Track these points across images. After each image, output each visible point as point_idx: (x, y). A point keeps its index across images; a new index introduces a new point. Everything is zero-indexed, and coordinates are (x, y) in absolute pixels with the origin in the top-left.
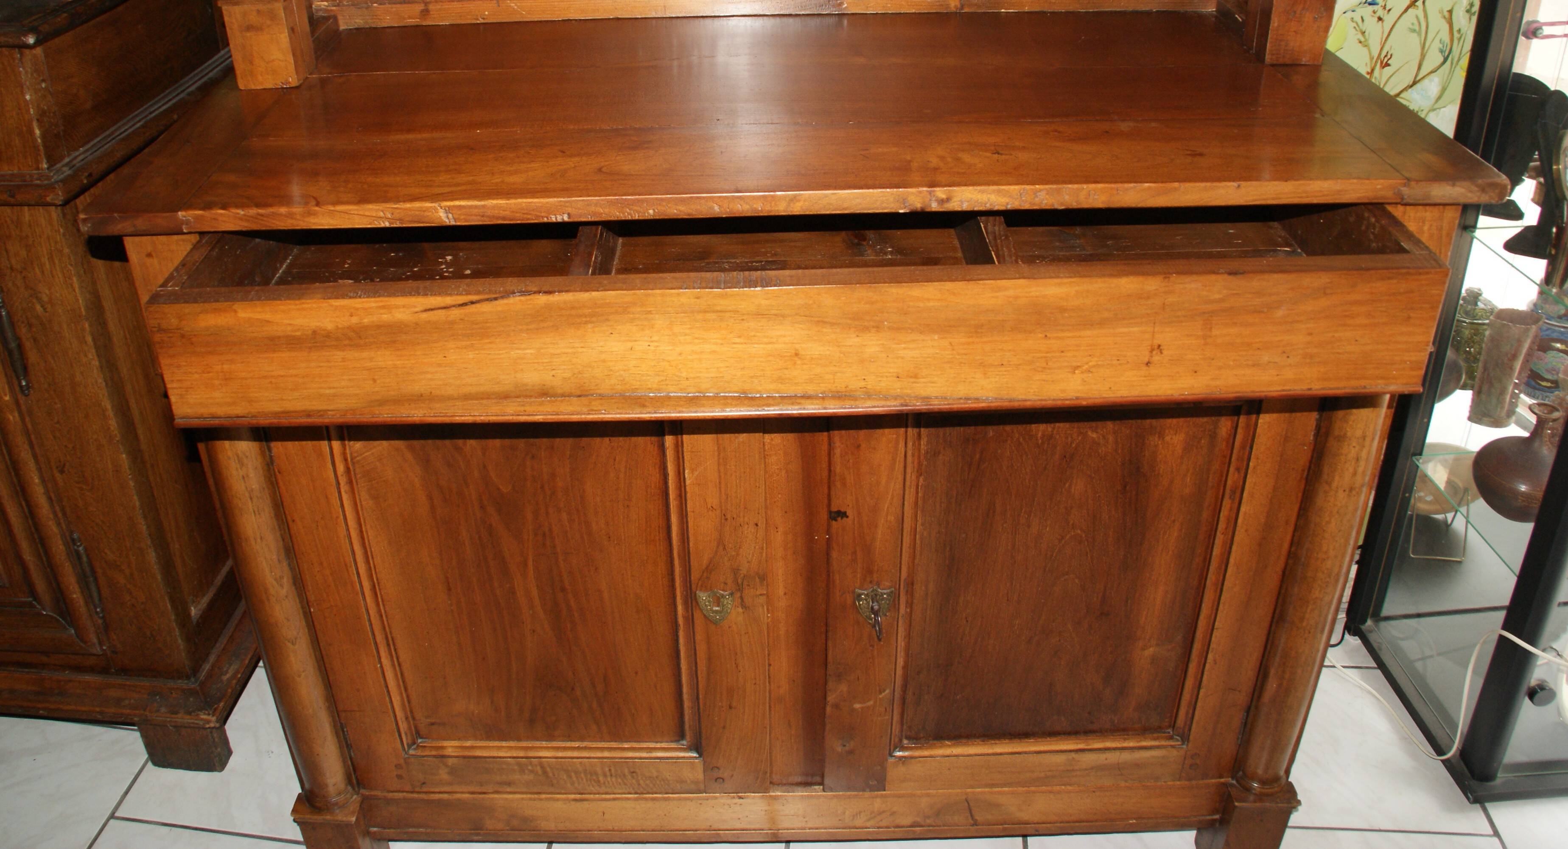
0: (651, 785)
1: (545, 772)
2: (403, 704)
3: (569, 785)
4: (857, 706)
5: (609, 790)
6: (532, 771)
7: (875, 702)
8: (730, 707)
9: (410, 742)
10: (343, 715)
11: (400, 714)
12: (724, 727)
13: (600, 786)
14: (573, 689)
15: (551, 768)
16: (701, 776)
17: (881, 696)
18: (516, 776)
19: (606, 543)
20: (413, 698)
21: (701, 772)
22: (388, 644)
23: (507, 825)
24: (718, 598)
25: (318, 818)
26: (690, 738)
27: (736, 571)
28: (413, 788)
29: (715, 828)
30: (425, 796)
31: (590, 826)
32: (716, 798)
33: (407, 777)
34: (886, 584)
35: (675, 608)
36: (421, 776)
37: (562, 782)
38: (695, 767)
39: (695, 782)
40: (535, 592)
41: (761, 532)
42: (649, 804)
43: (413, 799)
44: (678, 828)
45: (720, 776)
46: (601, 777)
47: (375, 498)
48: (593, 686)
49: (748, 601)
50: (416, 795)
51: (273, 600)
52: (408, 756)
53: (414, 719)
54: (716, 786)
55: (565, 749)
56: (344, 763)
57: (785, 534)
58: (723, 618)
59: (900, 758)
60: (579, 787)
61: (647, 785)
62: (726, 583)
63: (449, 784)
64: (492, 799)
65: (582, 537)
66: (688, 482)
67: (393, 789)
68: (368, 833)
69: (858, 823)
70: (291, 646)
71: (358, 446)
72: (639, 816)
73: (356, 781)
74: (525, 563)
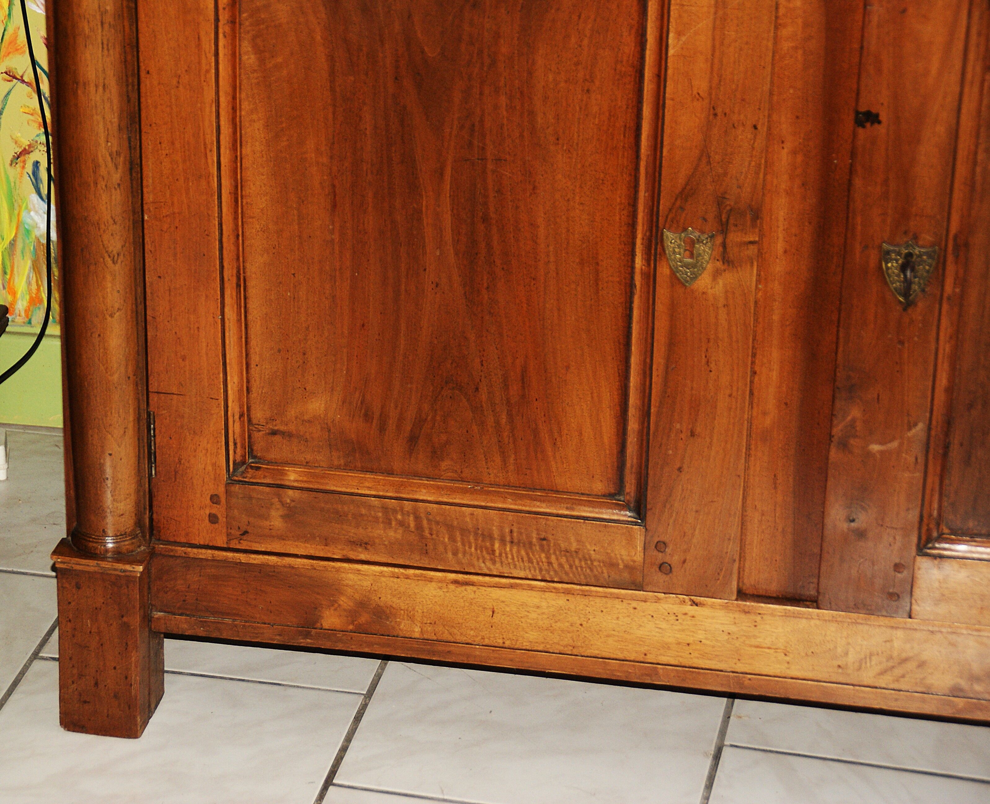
0: (567, 567)
1: (419, 527)
2: (240, 391)
3: (450, 555)
4: (875, 448)
5: (506, 571)
6: (401, 524)
7: (901, 444)
8: (693, 434)
9: (239, 459)
10: (154, 398)
11: (234, 407)
12: (680, 469)
13: (494, 563)
14: (477, 389)
15: (429, 520)
16: (639, 557)
17: (910, 434)
18: (378, 531)
19: (552, 148)
20: (256, 385)
21: (640, 548)
22: (238, 286)
23: (352, 623)
24: (692, 243)
25: (90, 565)
26: (630, 487)
27: (720, 200)
28: (229, 541)
29: (650, 658)
30: (243, 558)
31: (470, 635)
32: (658, 600)
33: (222, 519)
34: (927, 238)
35: (633, 261)
36: (244, 519)
37: (441, 548)
38: (630, 539)
39: (630, 568)
40: (447, 220)
41: (760, 143)
42: (561, 601)
43: (225, 561)
44: (596, 652)
45: (667, 559)
46: (497, 545)
47: (258, 50)
48: (506, 387)
49: (733, 252)
50: (230, 555)
51: (102, 184)
52: (231, 482)
53: (250, 420)
54: (660, 578)
55: (453, 491)
56: (139, 483)
57: (794, 152)
58: (695, 277)
59: (935, 557)
60: (465, 561)
61: (561, 565)
62: (705, 220)
63: (282, 538)
64: (338, 570)
65: (522, 136)
66: (671, 52)
67: (199, 541)
68: (148, 619)
69: (867, 675)
70: (110, 264)
72: (544, 623)
73: (149, 522)
74: (441, 171)
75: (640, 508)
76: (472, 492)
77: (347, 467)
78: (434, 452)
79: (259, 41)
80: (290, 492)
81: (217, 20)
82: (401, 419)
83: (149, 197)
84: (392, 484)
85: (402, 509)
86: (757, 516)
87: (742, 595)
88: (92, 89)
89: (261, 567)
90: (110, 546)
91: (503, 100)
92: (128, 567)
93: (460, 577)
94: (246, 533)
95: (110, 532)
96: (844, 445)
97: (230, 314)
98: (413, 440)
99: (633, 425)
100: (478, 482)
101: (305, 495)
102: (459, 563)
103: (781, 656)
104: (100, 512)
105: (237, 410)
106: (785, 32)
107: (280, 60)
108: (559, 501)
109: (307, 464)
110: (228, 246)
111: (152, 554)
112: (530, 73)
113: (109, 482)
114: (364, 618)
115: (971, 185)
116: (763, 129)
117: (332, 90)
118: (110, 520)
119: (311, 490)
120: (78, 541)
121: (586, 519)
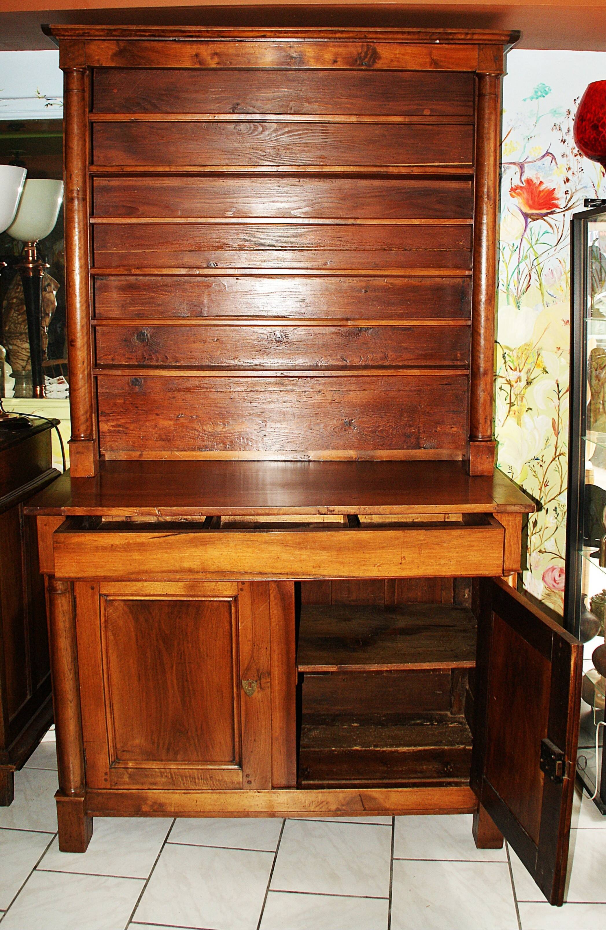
0: (219, 785)
1: (172, 777)
2: (113, 739)
3: (182, 785)
5: (200, 788)
6: (166, 776)
8: (255, 741)
9: (113, 760)
10: (85, 744)
11: (111, 744)
12: (252, 752)
13: (196, 785)
14: (187, 732)
15: (175, 775)
16: (241, 780)
18: (159, 779)
19: (206, 658)
20: (117, 736)
21: (241, 777)
22: (110, 706)
23: (152, 809)
24: (251, 684)
25: (67, 799)
26: (237, 758)
27: (258, 670)
28: (111, 786)
29: (247, 810)
30: (116, 791)
31: (190, 809)
32: (248, 792)
33: (109, 780)
35: (233, 689)
36: (116, 779)
37: (179, 783)
38: (238, 774)
39: (238, 783)
40: (175, 681)
41: (268, 652)
42: (218, 795)
43: (110, 793)
44: (229, 810)
45: (250, 779)
46: (197, 780)
47: (114, 635)
48: (197, 731)
49: (263, 685)
50: (112, 791)
51: (66, 679)
52: (111, 768)
53: (116, 748)
54: (248, 786)
55: (181, 765)
56: (82, 771)
57: (278, 654)
58: (252, 694)
60: (187, 786)
61: (217, 785)
62: (254, 676)
63: (128, 784)
64: (147, 793)
65: (196, 655)
66: (240, 628)
67: (101, 787)
68: (86, 814)
69: (312, 808)
70: (70, 704)
71: (111, 611)
72: (213, 803)
73: (85, 783)
74: (172, 667)
75: (240, 765)
76: (188, 764)
77: (148, 760)
78: (175, 753)
79: (114, 632)
80: (131, 770)
81: (101, 626)
82: (164, 743)
83: (81, 682)
84: (163, 764)
85: (166, 772)
86: (276, 764)
87: (273, 788)
88: (63, 650)
89: (123, 793)
90: (73, 792)
91: (190, 645)
92: (79, 799)
93: (186, 791)
94: (116, 783)
95: (73, 787)
97: (108, 715)
98: (168, 749)
99: (237, 739)
100: (189, 761)
101: (135, 770)
102: (185, 786)
103: (286, 805)
104: (69, 781)
105: (112, 745)
106: (273, 620)
107: (120, 637)
108: (216, 765)
109: (135, 760)
110: (107, 694)
111: (86, 793)
112: (198, 636)
113: (72, 772)
114: (156, 807)
116: (269, 648)
117: (137, 645)
118: (72, 783)
119: (136, 768)
120: (62, 792)
121: (224, 769)
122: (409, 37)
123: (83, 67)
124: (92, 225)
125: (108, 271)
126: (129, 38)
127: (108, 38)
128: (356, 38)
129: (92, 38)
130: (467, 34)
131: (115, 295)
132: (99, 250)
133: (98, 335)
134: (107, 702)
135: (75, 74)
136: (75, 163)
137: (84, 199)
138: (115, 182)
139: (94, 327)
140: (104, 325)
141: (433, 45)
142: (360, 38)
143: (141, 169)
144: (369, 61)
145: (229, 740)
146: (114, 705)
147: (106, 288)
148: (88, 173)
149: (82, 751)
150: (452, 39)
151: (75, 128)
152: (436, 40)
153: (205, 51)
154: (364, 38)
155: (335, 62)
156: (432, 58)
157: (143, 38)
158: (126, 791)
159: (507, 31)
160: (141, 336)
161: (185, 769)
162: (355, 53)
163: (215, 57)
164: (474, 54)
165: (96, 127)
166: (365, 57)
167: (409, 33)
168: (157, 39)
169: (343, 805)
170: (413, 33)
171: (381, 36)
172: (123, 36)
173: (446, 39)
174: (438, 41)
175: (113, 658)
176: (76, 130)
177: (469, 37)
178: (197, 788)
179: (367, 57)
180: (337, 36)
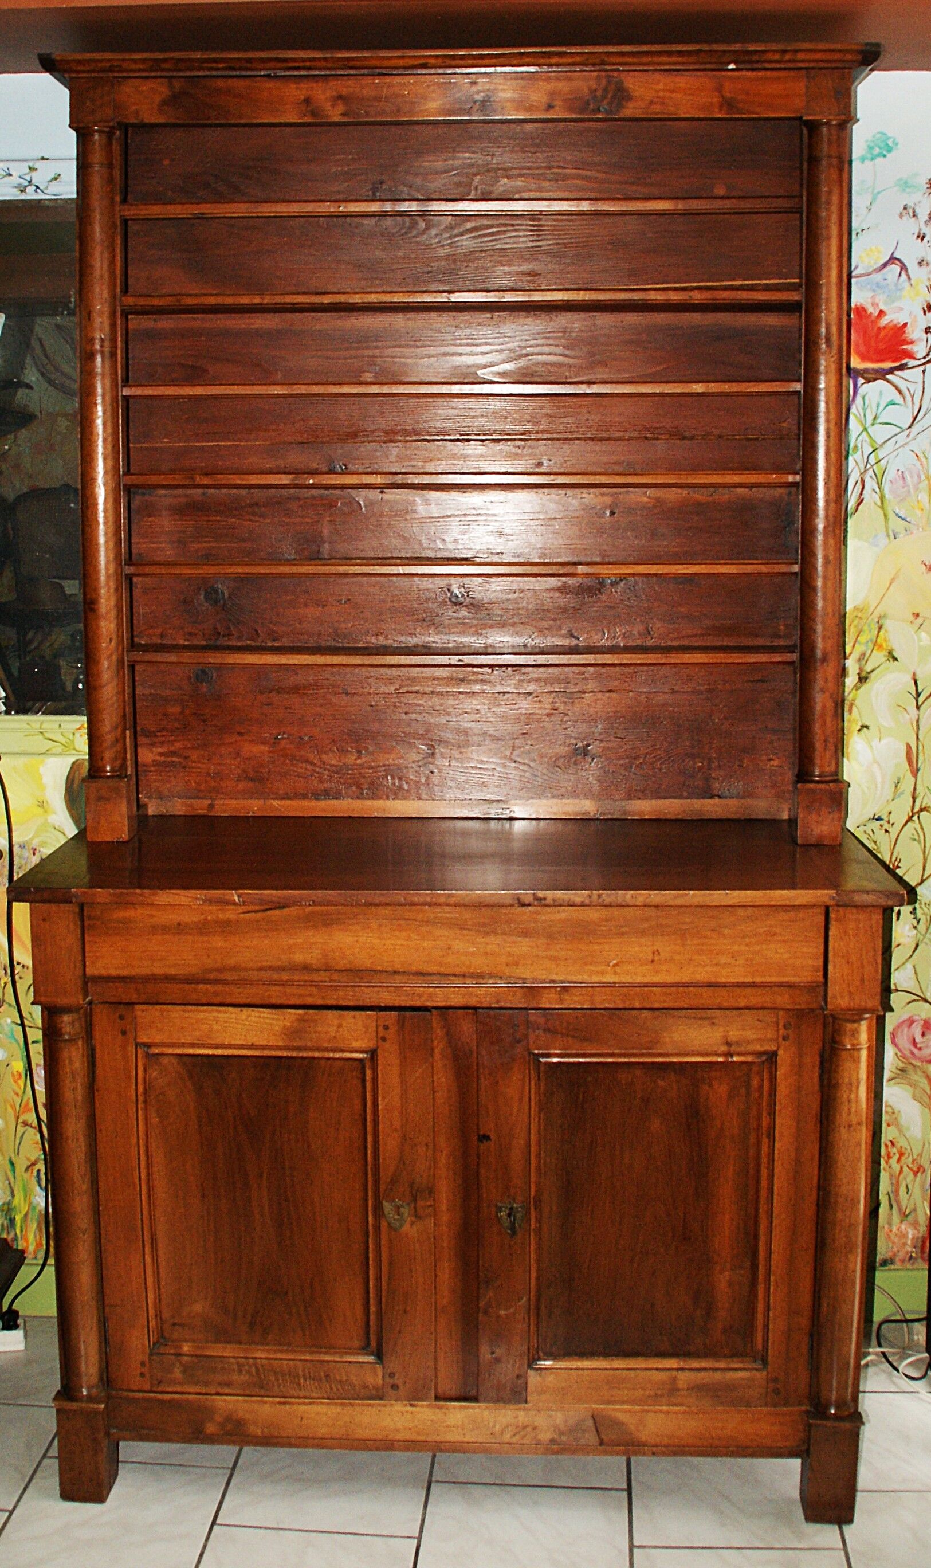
0: (341, 1390)
1: (258, 1373)
2: (155, 1302)
3: (276, 1388)
4: (502, 1312)
5: (308, 1395)
6: (248, 1372)
7: (515, 1310)
8: (405, 1311)
9: (155, 1340)
10: (107, 1309)
11: (151, 1312)
12: (399, 1331)
13: (301, 1391)
14: (286, 1294)
15: (264, 1370)
16: (380, 1382)
17: (519, 1304)
18: (235, 1377)
19: (320, 1160)
20: (164, 1297)
21: (380, 1377)
22: (152, 1244)
23: (221, 1429)
24: (398, 1207)
25: (75, 1405)
26: (373, 1344)
27: (411, 1184)
28: (152, 1387)
29: (390, 1437)
30: (160, 1396)
32: (392, 1405)
33: (148, 1375)
34: (520, 1198)
35: (367, 1218)
36: (160, 1374)
37: (270, 1384)
38: (375, 1372)
39: (375, 1388)
40: (266, 1202)
41: (430, 1152)
42: (339, 1409)
43: (150, 1398)
44: (360, 1437)
45: (396, 1382)
46: (301, 1380)
47: (161, 1116)
48: (302, 1292)
49: (420, 1211)
50: (152, 1395)
51: (76, 1192)
52: (151, 1354)
53: (161, 1318)
54: (392, 1392)
55: (275, 1351)
56: (101, 1358)
57: (448, 1157)
58: (401, 1226)
59: (537, 1369)
60: (284, 1390)
61: (338, 1390)
62: (404, 1195)
63: (180, 1384)
64: (213, 1400)
65: (303, 1155)
66: (380, 1107)
67: (135, 1388)
68: (108, 1434)
69: (507, 1437)
70: (81, 1235)
71: (155, 1074)
72: (330, 1423)
73: (107, 1379)
74: (261, 1176)
75: (379, 1355)
76: (287, 1351)
77: (217, 1341)
78: (263, 1331)
79: (160, 1111)
80: (186, 1358)
81: (137, 1101)
82: (245, 1312)
83: (101, 1197)
84: (241, 1350)
85: (248, 1363)
86: (443, 1354)
87: (437, 1398)
89: (170, 1401)
90: (85, 1393)
91: (293, 1136)
92: (95, 1406)
93: (282, 1400)
94: (161, 1382)
95: (85, 1385)
96: (486, 1313)
97: (148, 1259)
98: (252, 1325)
99: (373, 1309)
100: (289, 1346)
101: (194, 1359)
102: (282, 1392)
103: (460, 1430)
104: (79, 1375)
105: (154, 1313)
106: (438, 1095)
107: (171, 1120)
108: (336, 1354)
109: (193, 1341)
110: (146, 1222)
111: (109, 1397)
112: (306, 1121)
113: (83, 1358)
114: (229, 1427)
115: (538, 1169)
116: (431, 1146)
117: (200, 1134)
118: (84, 1379)
119: (196, 1356)
120: (67, 1392)
121: (350, 1362)
122: (680, 59)
123: (111, 124)
124: (126, 398)
125: (154, 479)
126: (188, 74)
127: (153, 74)
128: (586, 65)
129: (125, 74)
130: (784, 52)
131: (167, 522)
132: (139, 443)
133: (137, 592)
134: (147, 1238)
135: (96, 137)
136: (97, 290)
137: (113, 355)
138: (166, 323)
139: (129, 578)
140: (147, 575)
141: (724, 73)
142: (594, 65)
143: (212, 300)
144: (610, 104)
145: (359, 1308)
146: (159, 1241)
147: (150, 510)
148: (119, 309)
149: (103, 1322)
150: (758, 62)
151: (98, 231)
152: (729, 63)
153: (322, 93)
154: (600, 62)
155: (550, 107)
156: (722, 96)
157: (214, 73)
158: (176, 1396)
159: (857, 44)
160: (212, 594)
161: (281, 1359)
162: (586, 90)
163: (340, 102)
164: (800, 86)
165: (133, 227)
166: (604, 97)
167: (680, 53)
168: (238, 73)
169: (562, 1433)
170: (689, 53)
171: (631, 60)
172: (180, 70)
173: (747, 61)
174: (732, 66)
175: (159, 1158)
176: (98, 234)
177: (787, 57)
178: (302, 1394)
179: (606, 98)
180: (554, 60)
